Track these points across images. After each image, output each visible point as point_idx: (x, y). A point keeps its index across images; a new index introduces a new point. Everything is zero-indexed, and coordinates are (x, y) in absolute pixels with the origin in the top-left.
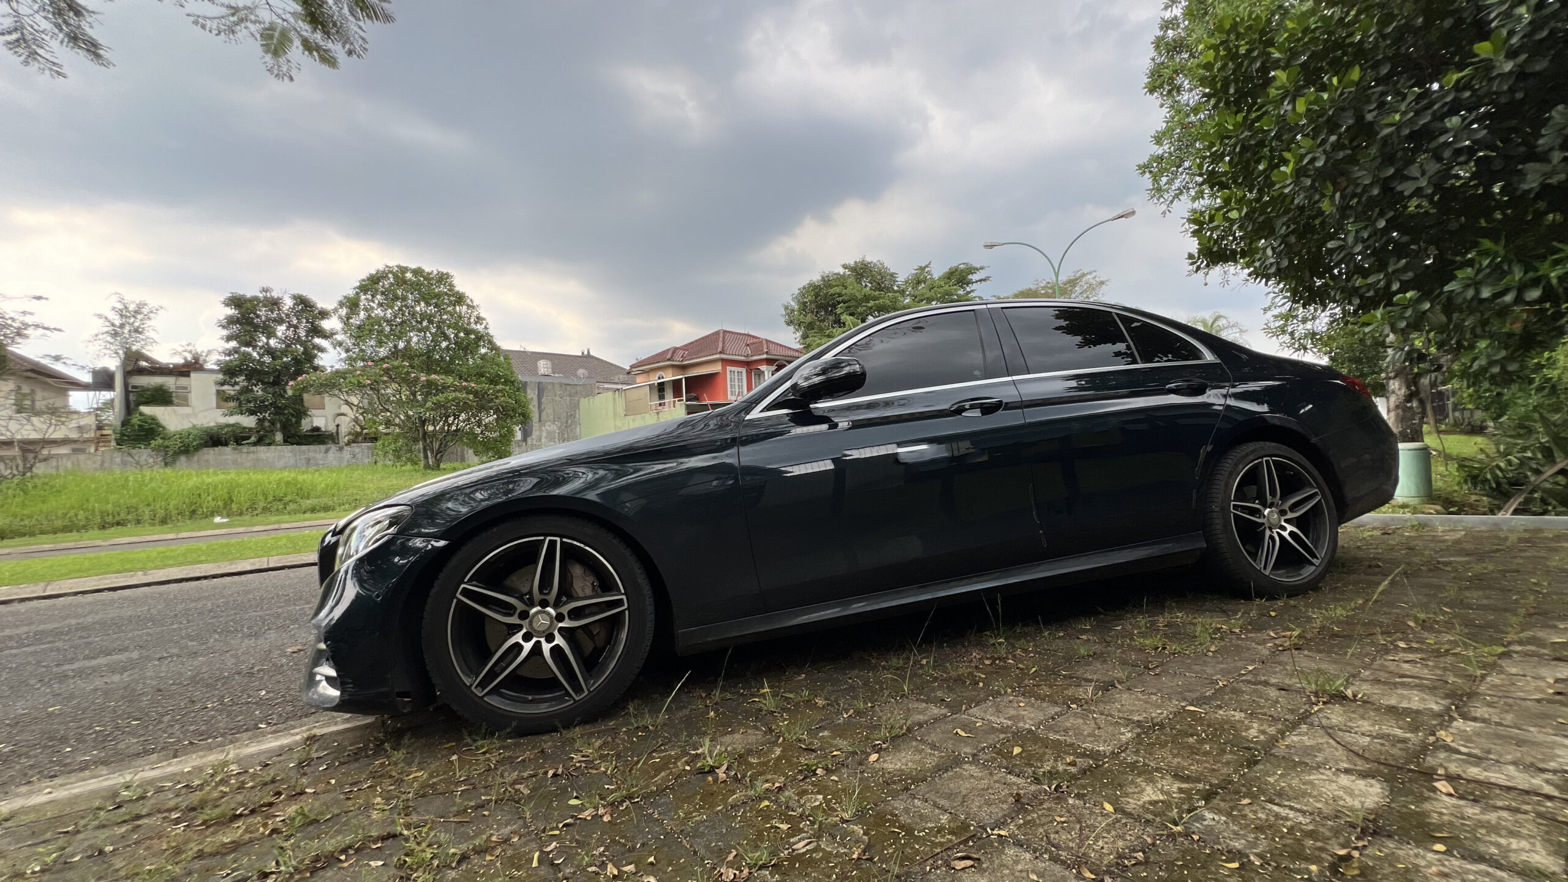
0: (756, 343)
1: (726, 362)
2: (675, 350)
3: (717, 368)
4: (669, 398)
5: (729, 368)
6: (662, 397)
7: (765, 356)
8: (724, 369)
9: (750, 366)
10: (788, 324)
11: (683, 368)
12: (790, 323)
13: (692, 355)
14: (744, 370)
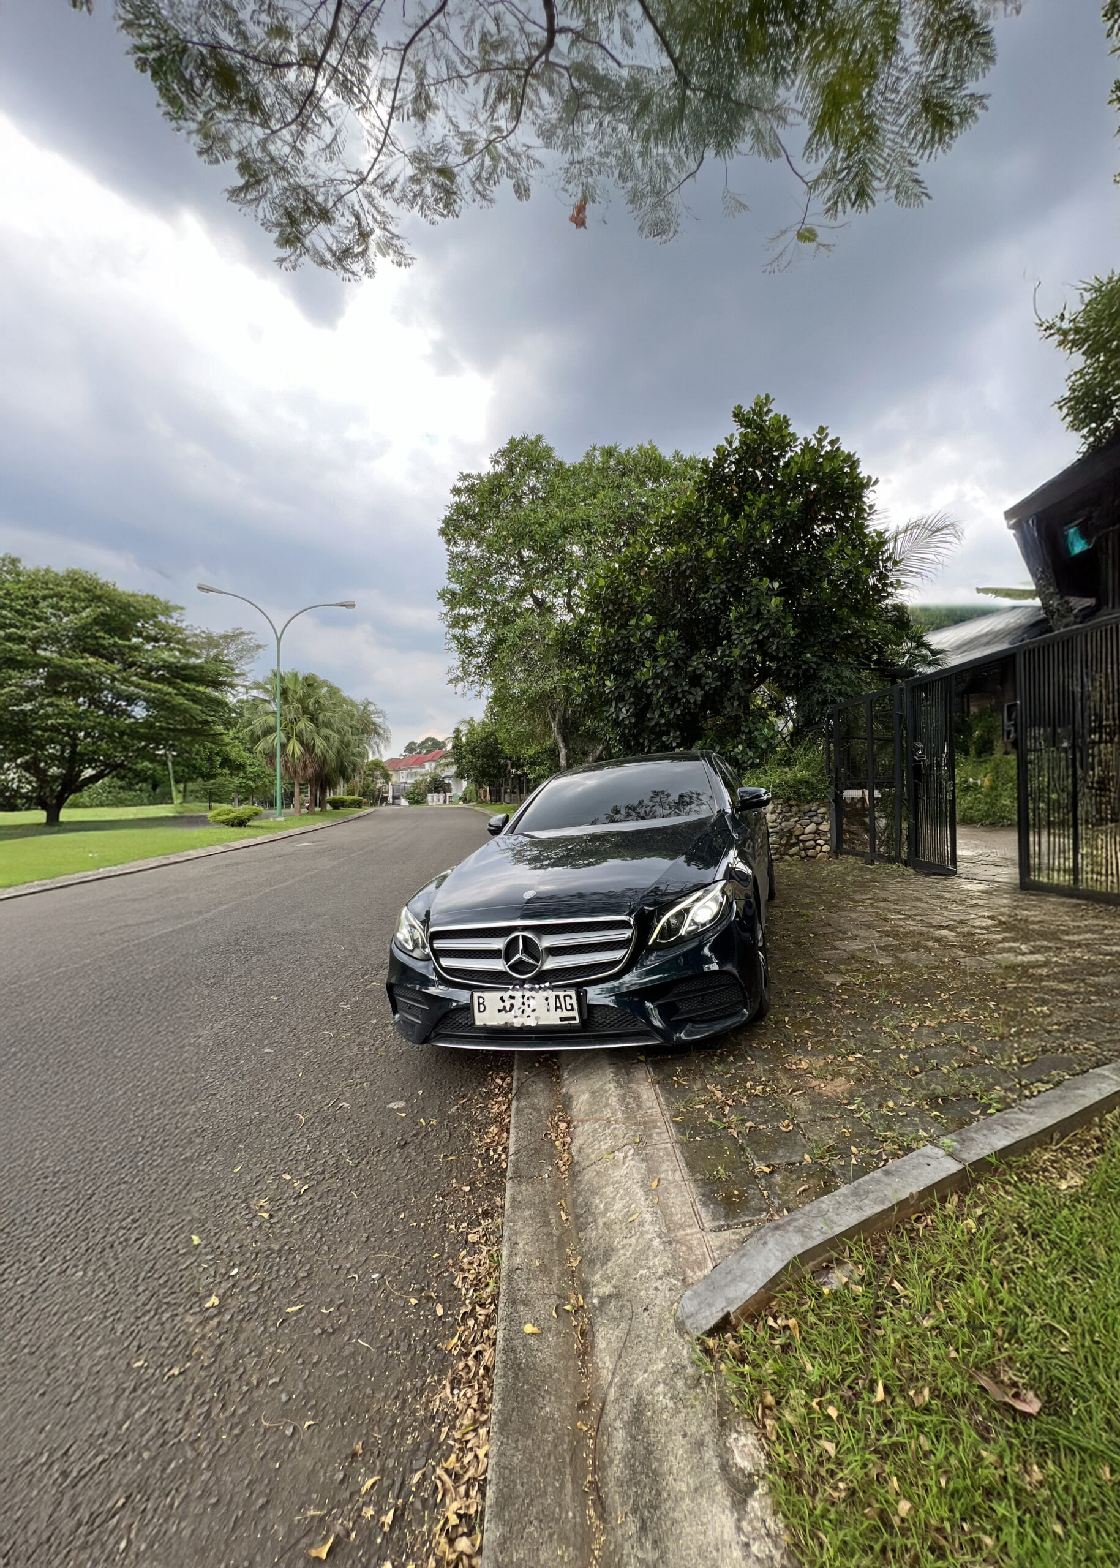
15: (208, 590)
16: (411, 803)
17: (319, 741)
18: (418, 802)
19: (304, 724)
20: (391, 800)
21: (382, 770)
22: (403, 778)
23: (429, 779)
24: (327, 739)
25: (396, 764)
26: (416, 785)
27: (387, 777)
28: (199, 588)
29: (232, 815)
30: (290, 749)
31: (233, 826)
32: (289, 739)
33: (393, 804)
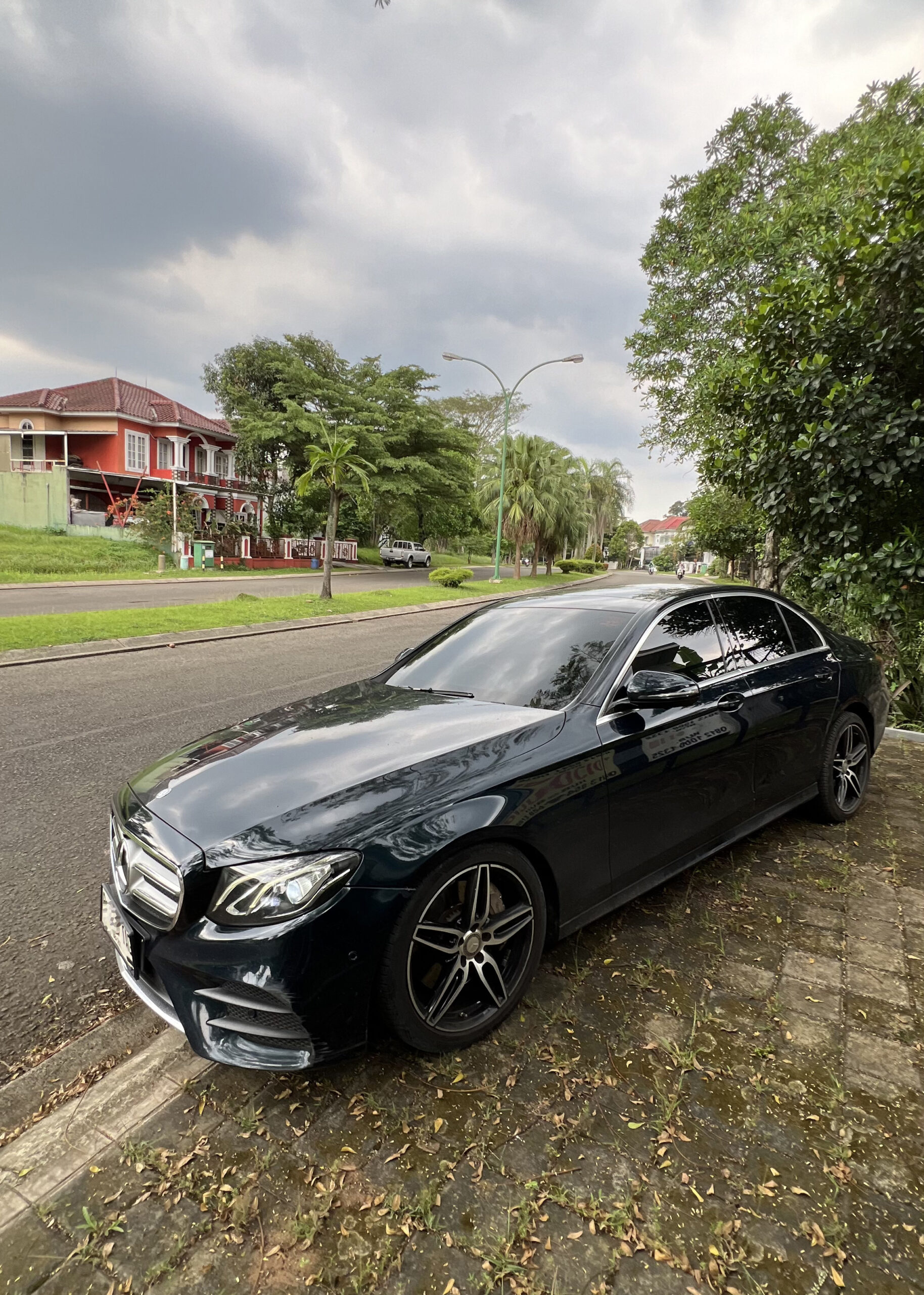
0: (166, 407)
1: (124, 423)
2: (50, 393)
3: (111, 429)
4: (39, 457)
5: (127, 432)
6: (28, 453)
7: (177, 425)
8: (121, 432)
9: (155, 432)
10: (208, 390)
11: (62, 420)
12: (210, 388)
13: (72, 405)
14: (147, 437)
15: (451, 358)
16: (660, 570)
17: (538, 506)
18: (667, 569)
19: (525, 489)
20: (642, 564)
21: (636, 532)
22: (657, 543)
23: (682, 545)
24: (546, 504)
25: (653, 526)
26: (668, 550)
27: (640, 539)
28: (444, 356)
29: (447, 575)
30: (511, 514)
31: (446, 585)
32: (512, 503)
33: (644, 568)
